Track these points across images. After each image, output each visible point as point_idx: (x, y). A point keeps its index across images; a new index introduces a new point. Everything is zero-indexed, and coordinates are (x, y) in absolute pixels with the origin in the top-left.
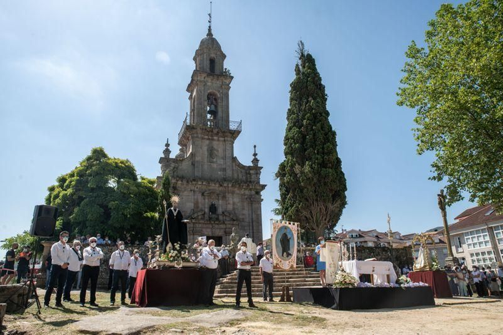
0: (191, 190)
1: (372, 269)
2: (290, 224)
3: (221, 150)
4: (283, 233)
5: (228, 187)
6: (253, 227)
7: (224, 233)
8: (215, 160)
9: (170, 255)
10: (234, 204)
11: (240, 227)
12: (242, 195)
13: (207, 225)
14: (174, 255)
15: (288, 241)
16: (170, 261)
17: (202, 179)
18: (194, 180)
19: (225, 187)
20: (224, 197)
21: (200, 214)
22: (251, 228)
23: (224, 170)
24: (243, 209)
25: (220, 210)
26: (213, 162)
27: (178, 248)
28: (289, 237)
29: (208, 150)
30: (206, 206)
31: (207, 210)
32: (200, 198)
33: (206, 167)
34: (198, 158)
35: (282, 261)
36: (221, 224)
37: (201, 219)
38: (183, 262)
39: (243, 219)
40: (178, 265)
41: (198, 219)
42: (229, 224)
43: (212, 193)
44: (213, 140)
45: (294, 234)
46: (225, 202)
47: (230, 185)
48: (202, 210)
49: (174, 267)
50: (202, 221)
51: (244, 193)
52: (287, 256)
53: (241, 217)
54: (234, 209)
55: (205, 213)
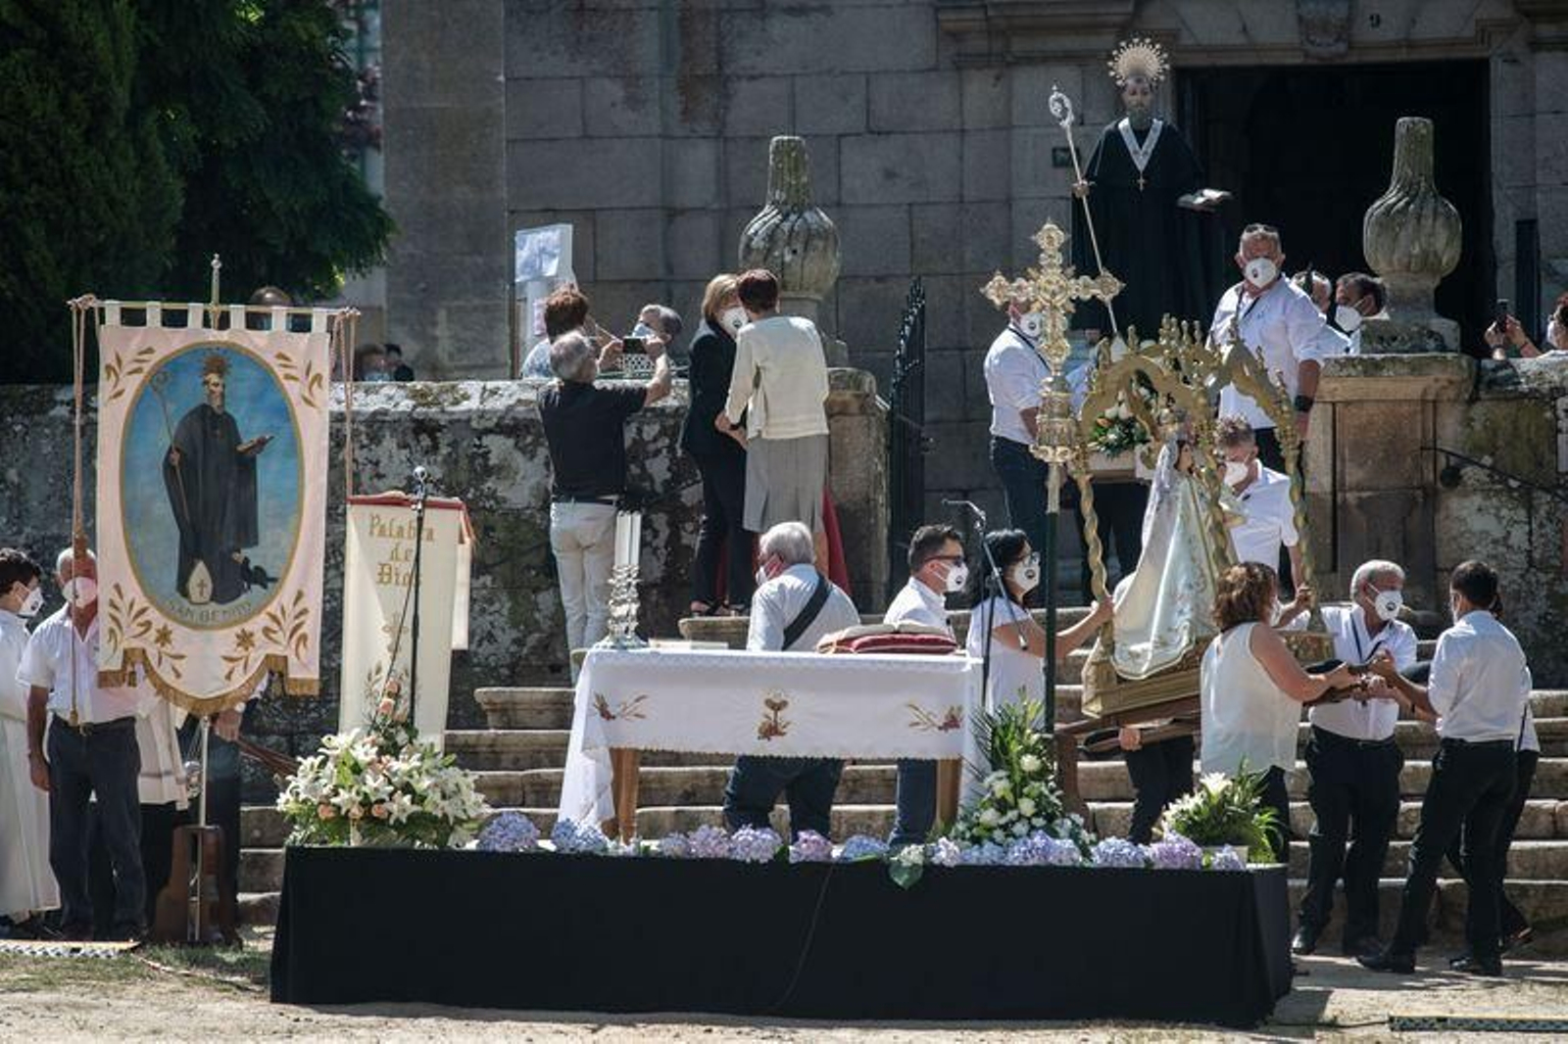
1: (760, 715)
2: (255, 322)
4: (193, 405)
15: (245, 465)
28: (247, 441)
35: (178, 632)
45: (301, 411)
52: (219, 597)
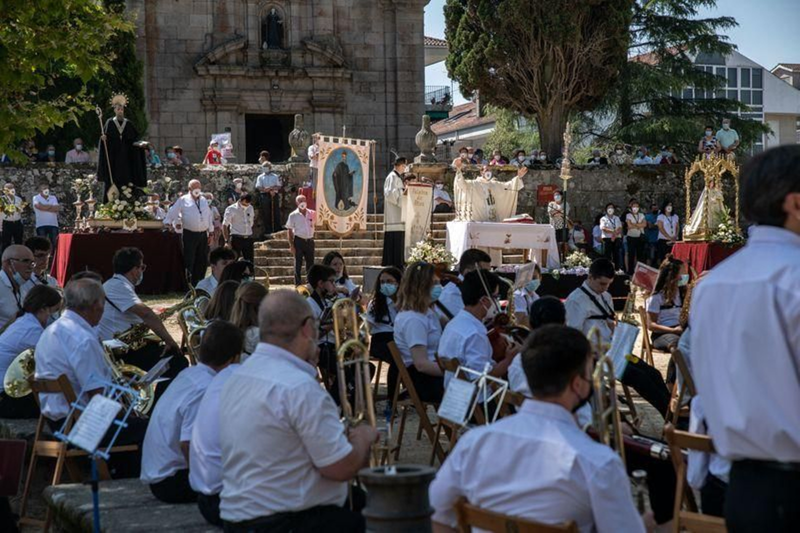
1: (505, 238)
2: (354, 143)
6: (396, 86)
7: (307, 105)
9: (114, 207)
10: (337, 13)
11: (357, 87)
13: (256, 82)
14: (121, 208)
16: (115, 219)
21: (231, 47)
22: (390, 88)
24: (367, 29)
25: (293, 37)
27: (129, 196)
28: (351, 172)
30: (251, 22)
31: (253, 36)
35: (336, 217)
36: (296, 78)
37: (238, 63)
38: (138, 220)
39: (366, 60)
40: (130, 225)
41: (227, 64)
42: (323, 78)
45: (363, 164)
46: (309, 7)
48: (238, 37)
49: (121, 228)
50: (239, 71)
52: (346, 209)
53: (358, 54)
54: (337, 30)
55: (247, 46)
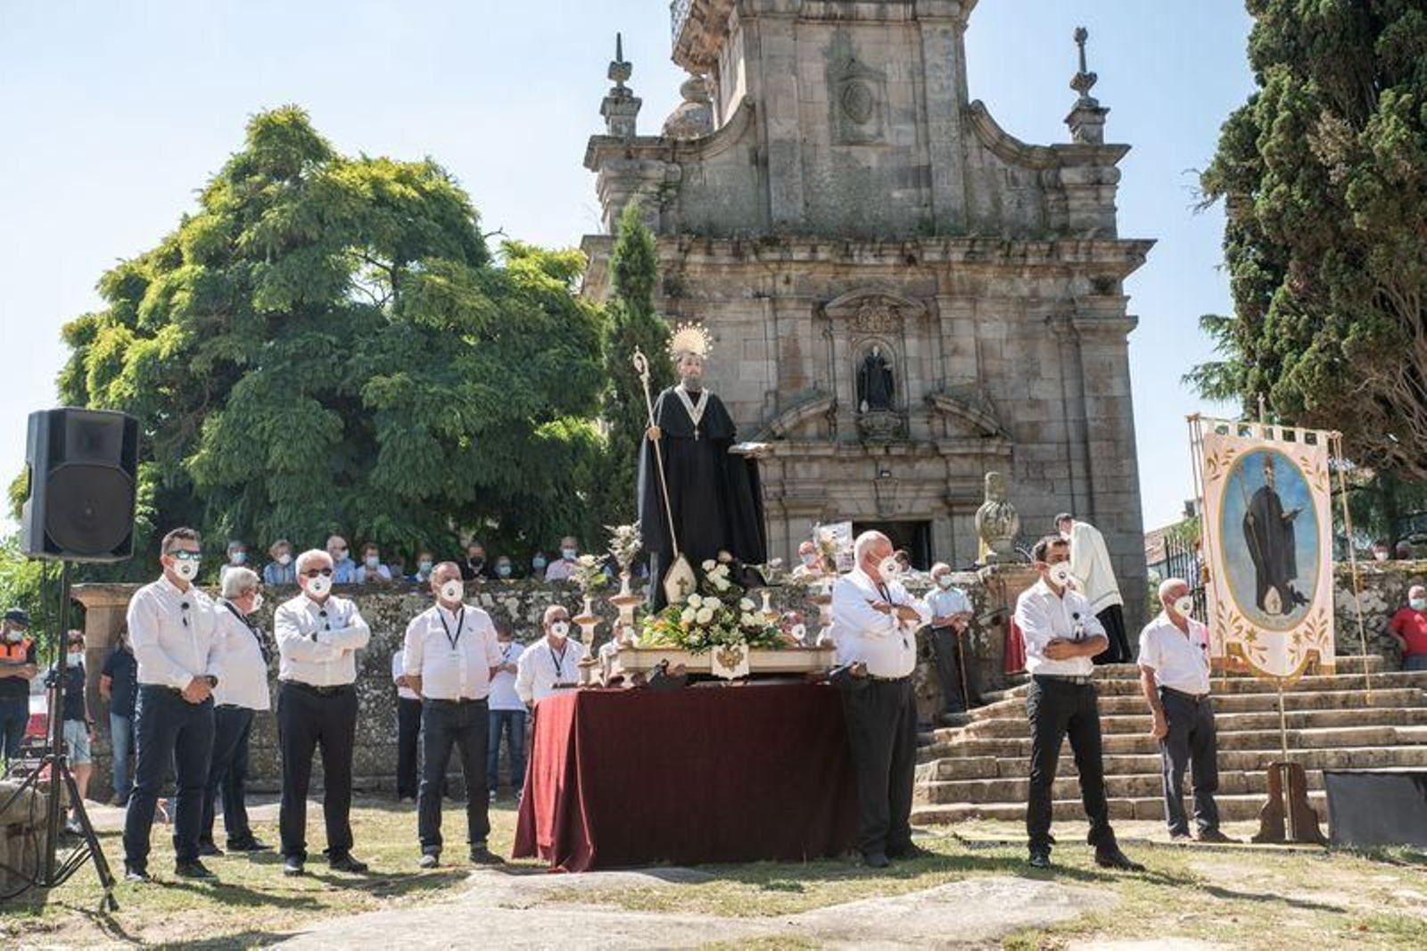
0: (759, 296)
2: (1290, 437)
3: (897, 74)
4: (1258, 486)
5: (949, 266)
6: (1088, 468)
7: (939, 504)
8: (869, 129)
9: (687, 616)
10: (982, 351)
11: (1021, 470)
12: (1024, 302)
13: (851, 468)
14: (705, 616)
15: (1286, 526)
16: (690, 646)
17: (809, 232)
18: (771, 242)
19: (930, 266)
20: (930, 319)
21: (809, 411)
22: (1078, 469)
23: (923, 176)
24: (1033, 374)
25: (912, 389)
26: (860, 141)
27: (723, 585)
28: (1287, 511)
29: (828, 77)
30: (841, 368)
31: (845, 392)
32: (805, 330)
33: (825, 167)
34: (780, 128)
35: (1260, 632)
36: (918, 459)
37: (820, 437)
38: (752, 648)
39: (1034, 425)
40: (731, 665)
41: (803, 438)
42: (964, 456)
43: (865, 301)
44: (851, 19)
45: (1315, 493)
46: (935, 342)
47: (957, 256)
48: (821, 394)
49: (708, 676)
50: (822, 450)
51: (1034, 294)
52: (1286, 609)
53: (1022, 416)
54: (983, 377)
55: (835, 407)
